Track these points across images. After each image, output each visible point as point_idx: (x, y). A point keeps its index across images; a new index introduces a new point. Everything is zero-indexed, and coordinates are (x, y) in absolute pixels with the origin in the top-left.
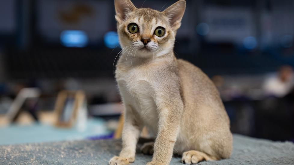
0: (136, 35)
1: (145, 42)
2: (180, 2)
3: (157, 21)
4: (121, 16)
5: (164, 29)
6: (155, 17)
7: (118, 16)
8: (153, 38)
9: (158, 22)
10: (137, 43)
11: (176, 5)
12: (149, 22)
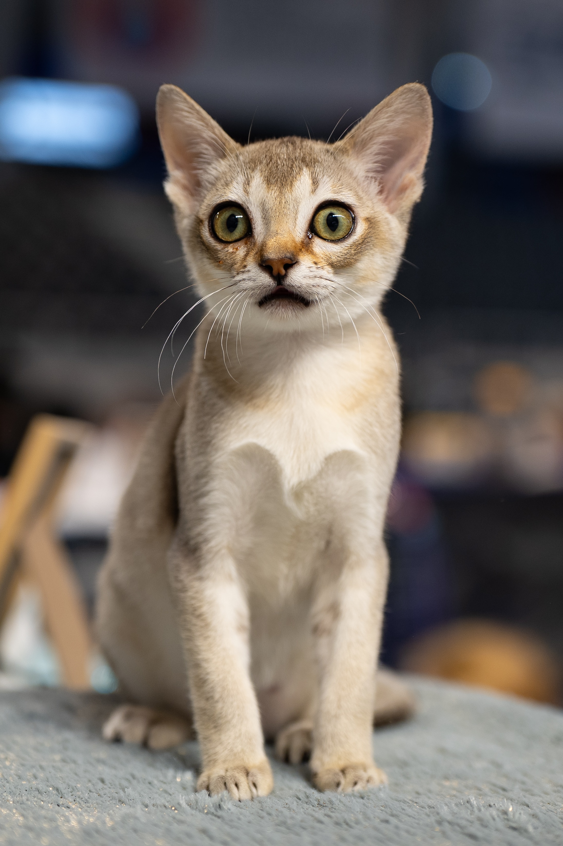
0: (241, 251)
1: (275, 272)
2: (403, 93)
3: (315, 183)
4: (185, 182)
5: (346, 207)
6: (307, 166)
7: (177, 182)
8: (307, 250)
9: (320, 186)
10: (245, 276)
11: (388, 105)
12: (286, 190)
